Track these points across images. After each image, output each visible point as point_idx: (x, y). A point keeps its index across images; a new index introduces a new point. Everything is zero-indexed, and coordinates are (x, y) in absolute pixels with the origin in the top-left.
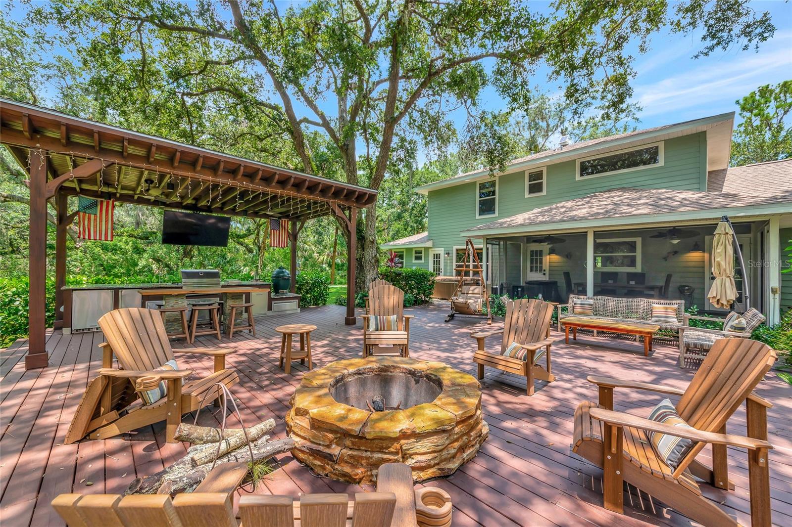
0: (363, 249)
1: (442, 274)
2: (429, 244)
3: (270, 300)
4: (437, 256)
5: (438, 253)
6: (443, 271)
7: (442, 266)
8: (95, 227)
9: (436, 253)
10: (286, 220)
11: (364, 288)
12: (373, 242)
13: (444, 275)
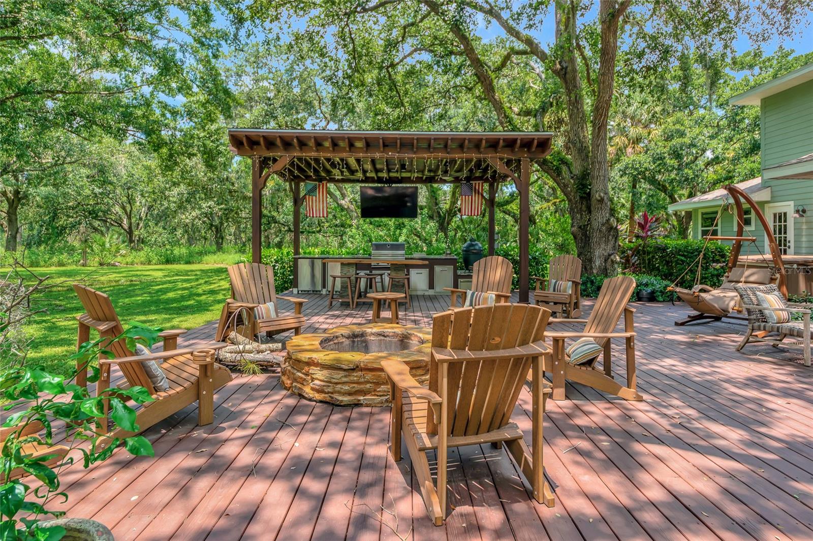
0: (590, 212)
1: (792, 250)
2: (764, 196)
3: (456, 278)
4: (781, 217)
5: (783, 210)
6: (792, 244)
7: (791, 235)
8: (316, 206)
9: (778, 211)
10: (481, 182)
11: (591, 268)
12: (601, 201)
13: (795, 254)
